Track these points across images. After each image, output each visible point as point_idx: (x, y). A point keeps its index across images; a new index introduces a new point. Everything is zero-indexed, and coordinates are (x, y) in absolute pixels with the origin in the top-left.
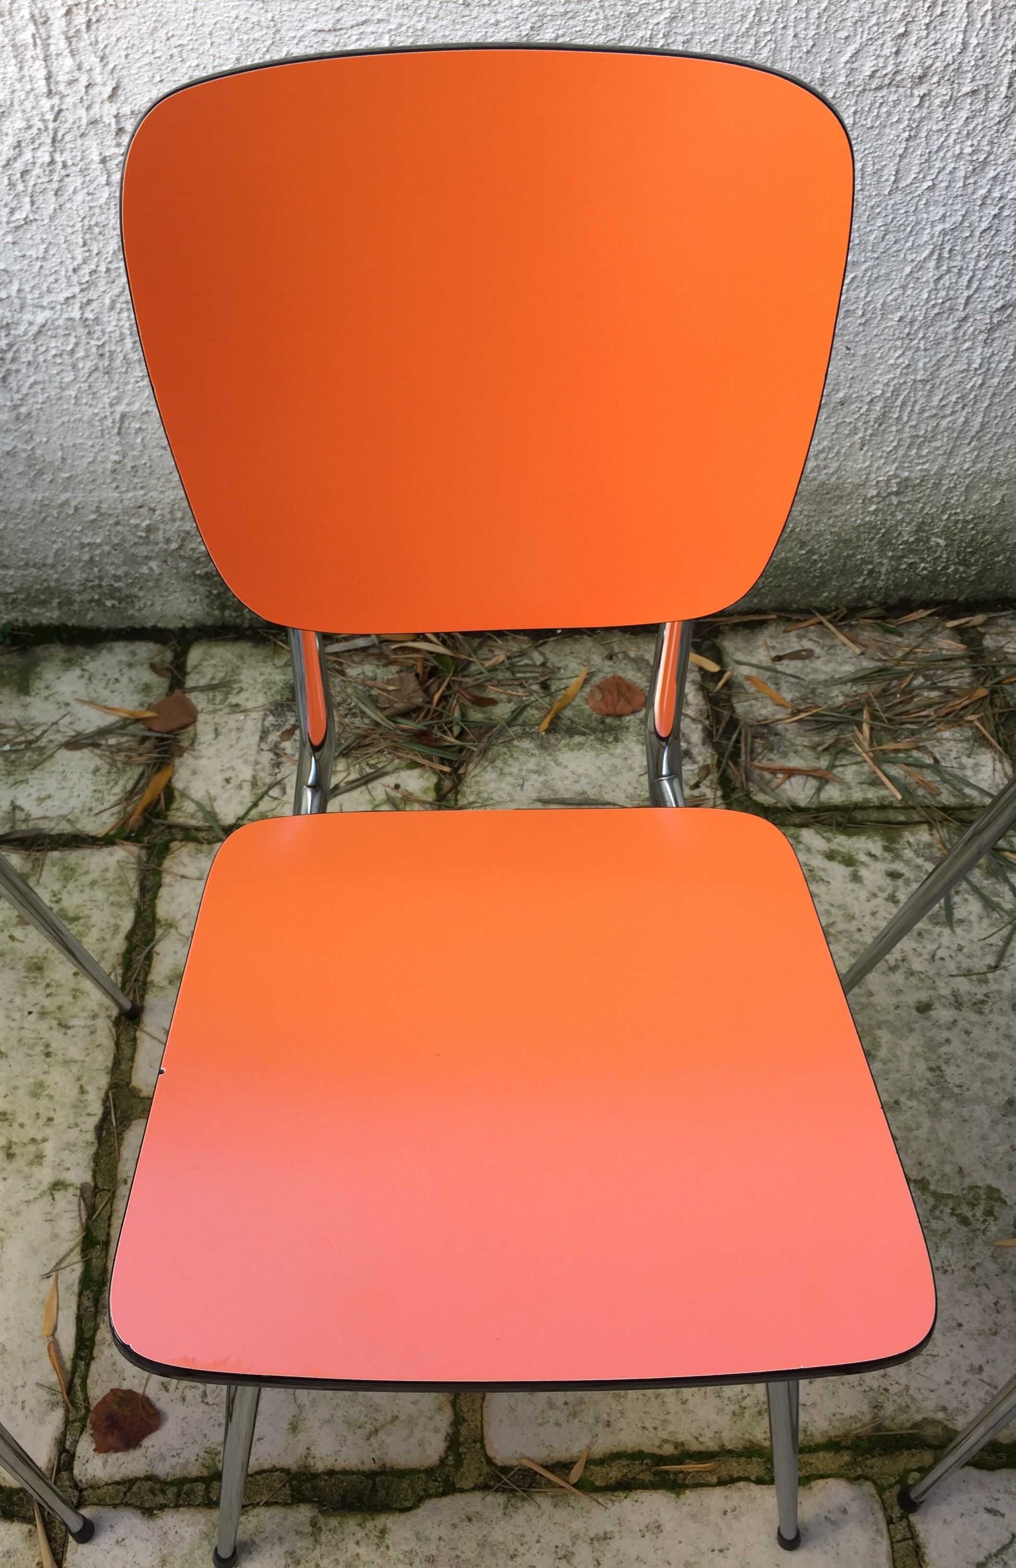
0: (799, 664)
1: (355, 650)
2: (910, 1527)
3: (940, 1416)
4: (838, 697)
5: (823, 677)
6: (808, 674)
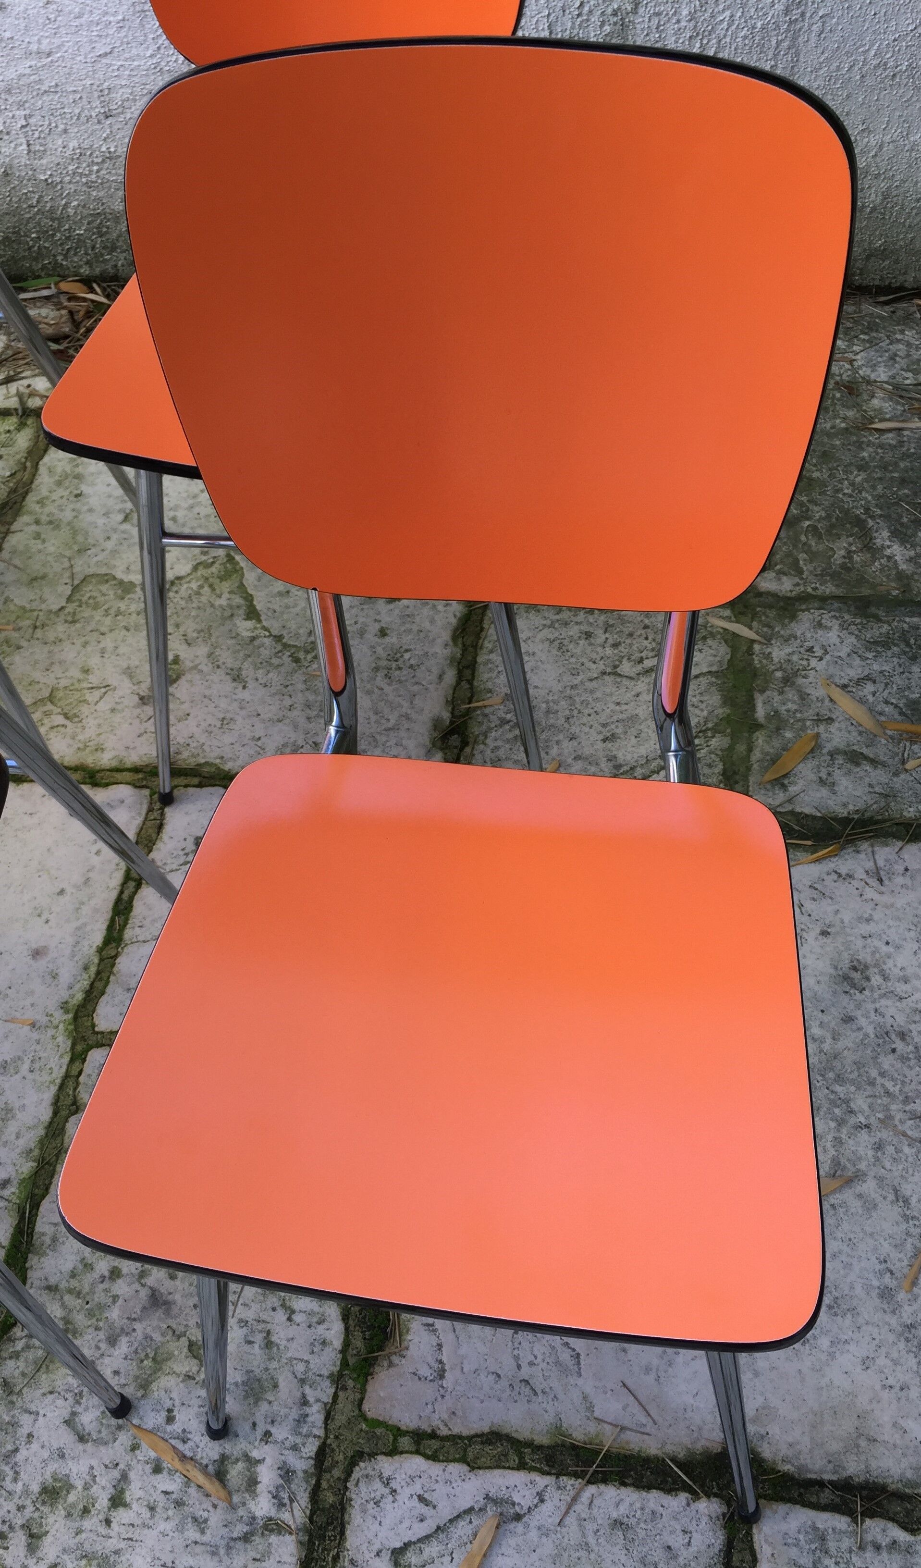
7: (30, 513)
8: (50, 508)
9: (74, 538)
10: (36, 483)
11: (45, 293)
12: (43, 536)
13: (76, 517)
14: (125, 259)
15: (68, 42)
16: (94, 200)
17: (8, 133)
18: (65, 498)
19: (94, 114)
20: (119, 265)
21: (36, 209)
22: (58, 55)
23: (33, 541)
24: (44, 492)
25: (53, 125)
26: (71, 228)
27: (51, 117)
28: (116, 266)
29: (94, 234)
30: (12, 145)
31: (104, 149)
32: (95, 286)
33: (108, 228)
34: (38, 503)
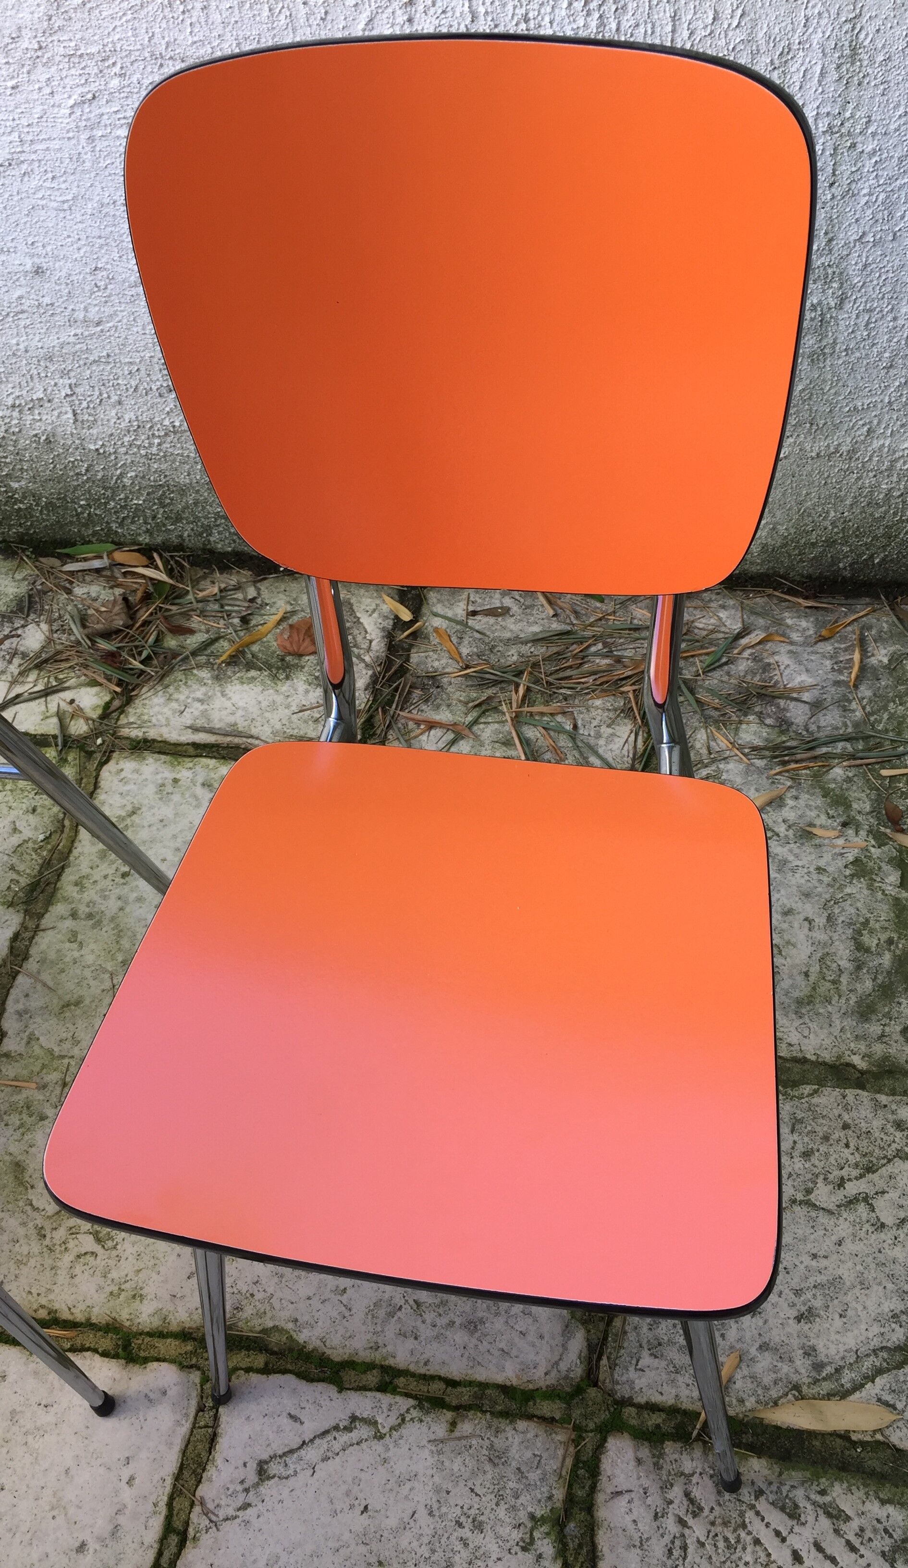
0: (491, 620)
1: (89, 570)
2: (216, 1418)
3: (290, 1326)
4: (513, 656)
5: (508, 635)
6: (493, 632)
7: (65, 899)
8: (91, 894)
9: (117, 942)
10: (75, 852)
11: (96, 564)
12: (80, 938)
13: (121, 909)
14: (192, 529)
15: (121, 311)
16: (155, 472)
17: (49, 401)
18: (110, 878)
19: (154, 388)
20: (186, 534)
21: (85, 478)
22: (110, 324)
23: (68, 945)
24: (85, 869)
25: (105, 395)
26: (127, 498)
27: (102, 388)
28: (181, 536)
29: (155, 504)
30: (56, 413)
31: (167, 422)
32: (155, 555)
33: (172, 499)
34: (76, 884)
